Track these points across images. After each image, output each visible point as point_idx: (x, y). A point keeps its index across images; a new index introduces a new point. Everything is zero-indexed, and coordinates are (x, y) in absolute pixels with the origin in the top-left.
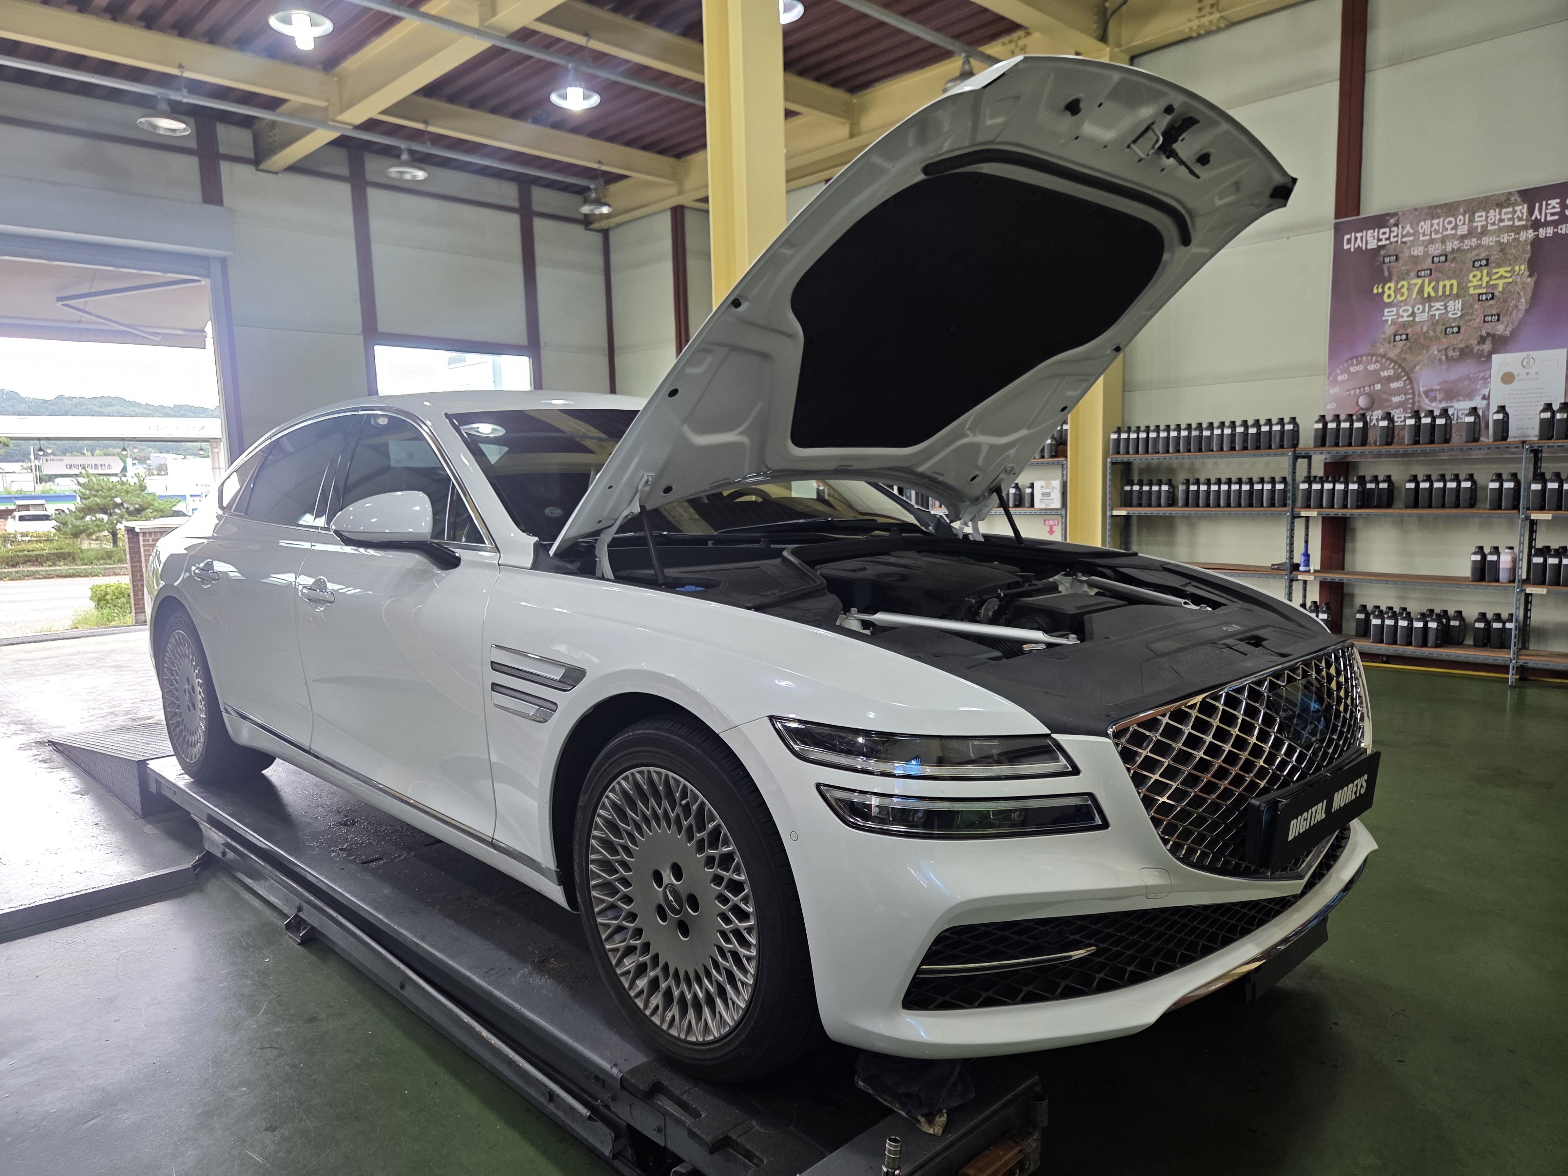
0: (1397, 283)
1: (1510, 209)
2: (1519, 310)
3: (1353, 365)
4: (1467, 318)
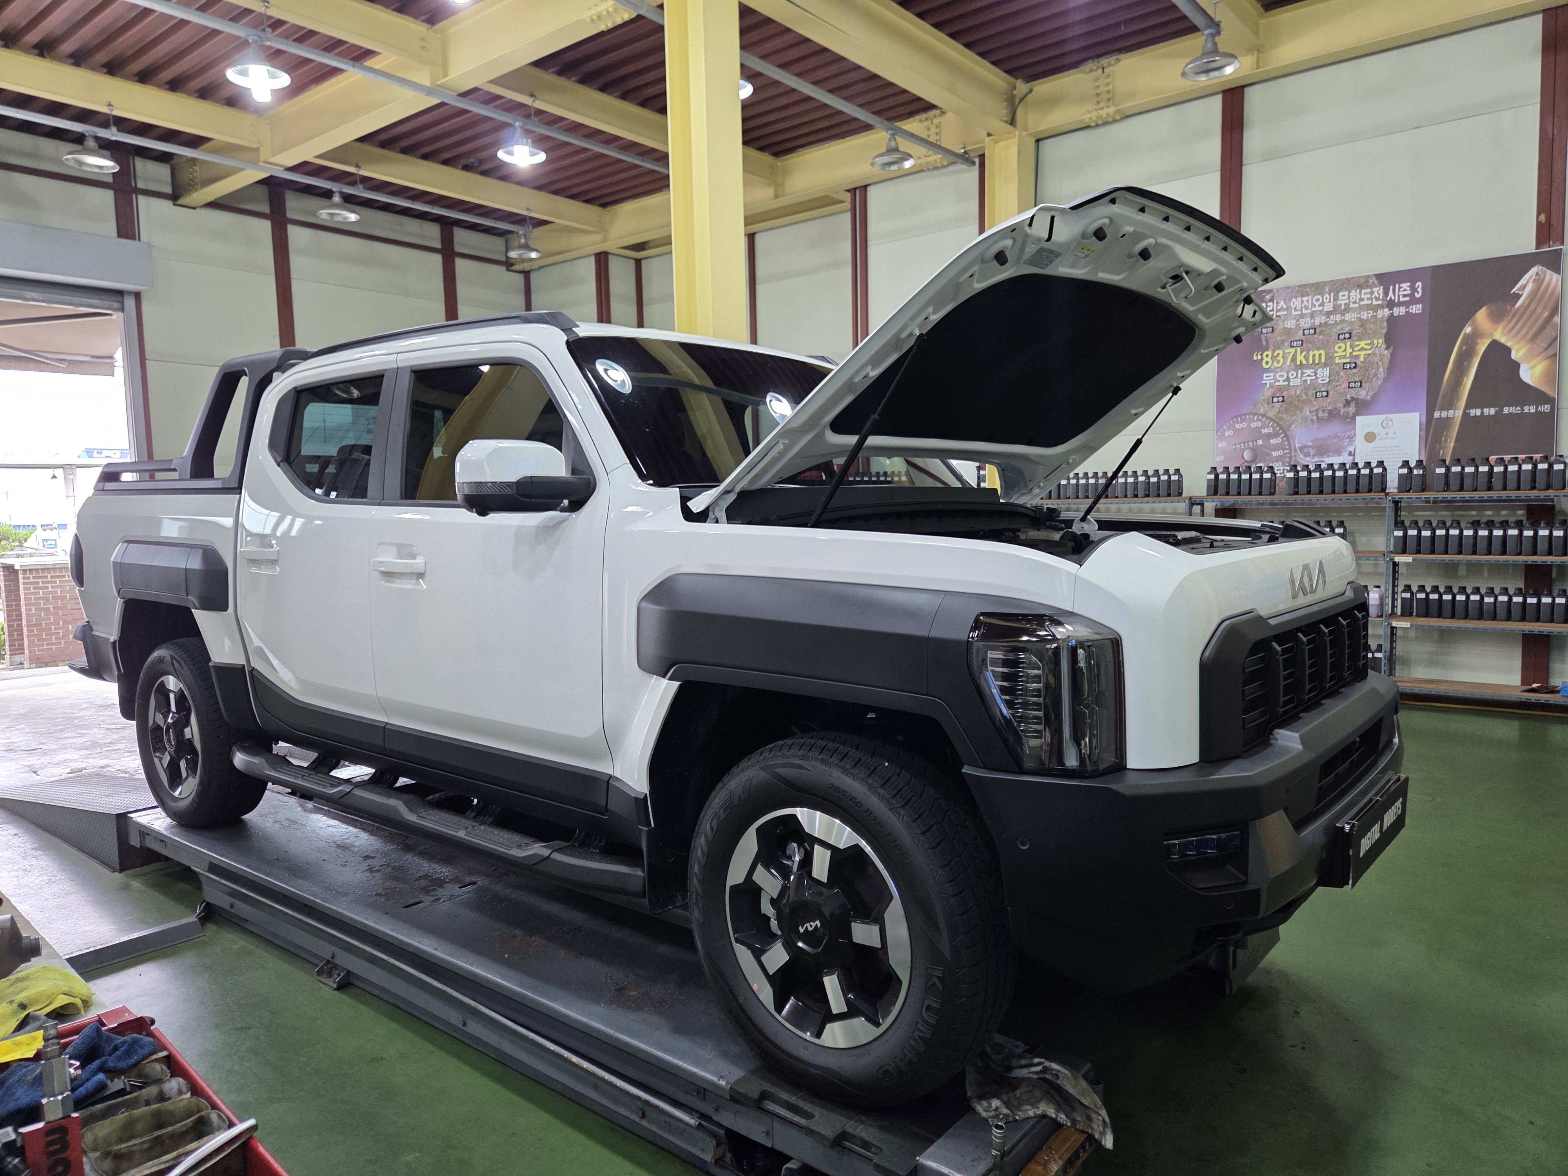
0: (1274, 351)
1: (1369, 290)
2: (1378, 378)
3: (1238, 422)
4: (1334, 384)
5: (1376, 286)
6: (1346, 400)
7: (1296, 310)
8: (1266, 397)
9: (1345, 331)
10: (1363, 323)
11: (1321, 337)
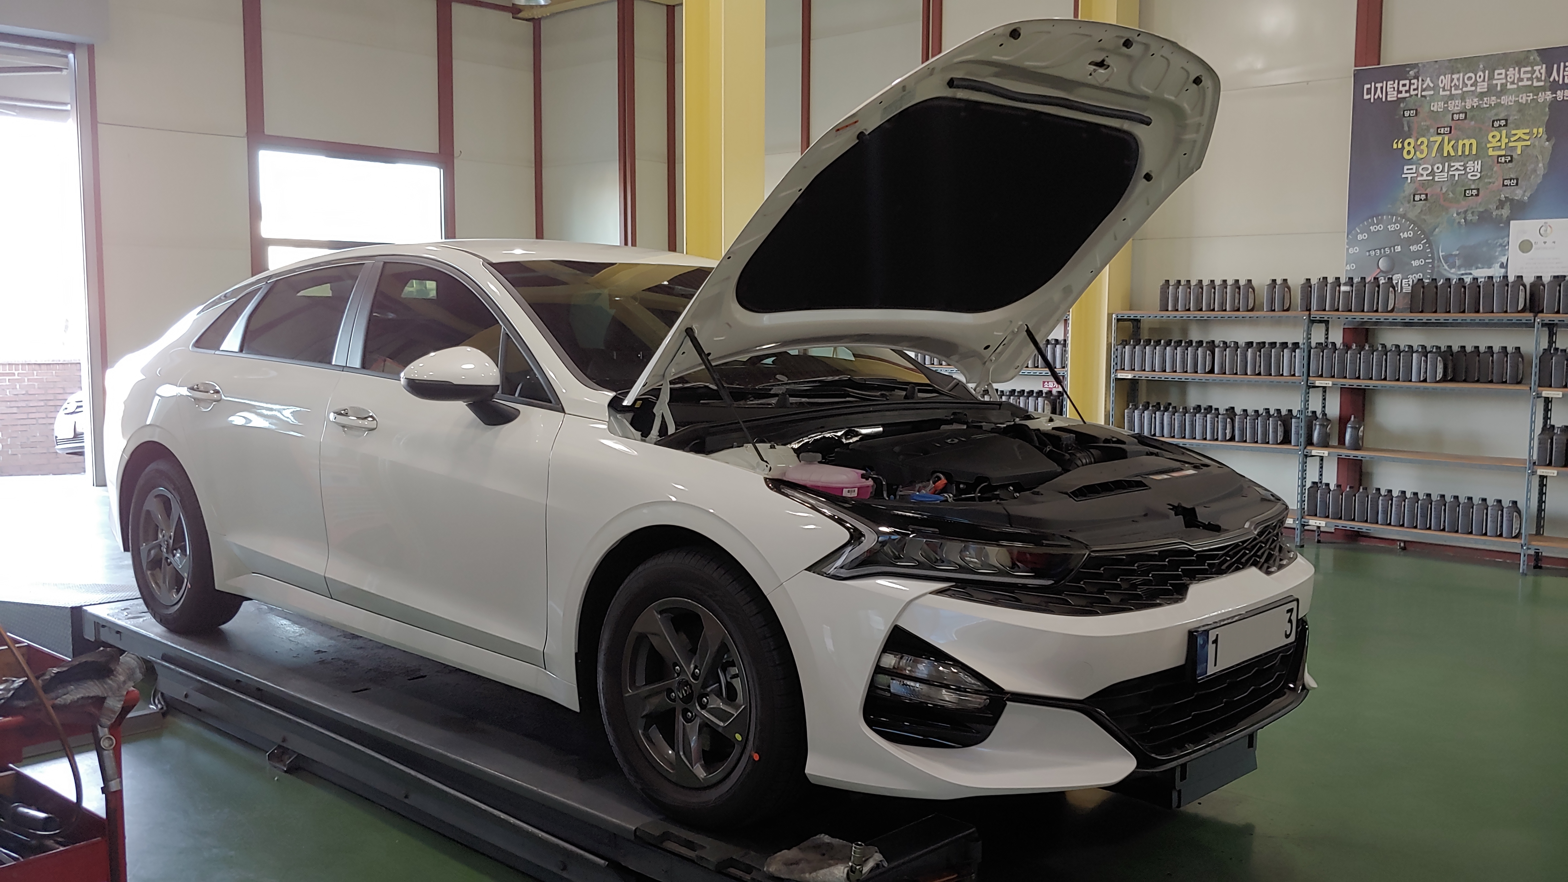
0: (1417, 140)
1: (1529, 69)
2: (1537, 175)
3: (1373, 224)
4: (1486, 180)
5: (1538, 65)
6: (1500, 200)
7: (1444, 90)
8: (1407, 193)
9: (1500, 118)
10: (1521, 108)
11: (1473, 123)
